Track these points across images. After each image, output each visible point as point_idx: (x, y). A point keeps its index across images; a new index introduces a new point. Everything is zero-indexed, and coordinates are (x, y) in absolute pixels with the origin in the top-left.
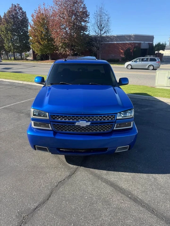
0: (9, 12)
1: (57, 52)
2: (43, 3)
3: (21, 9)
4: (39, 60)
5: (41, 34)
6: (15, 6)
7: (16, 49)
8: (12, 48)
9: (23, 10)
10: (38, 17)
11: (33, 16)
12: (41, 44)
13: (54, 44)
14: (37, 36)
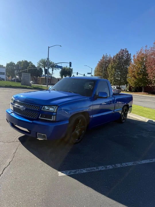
0: (117, 54)
1: (150, 85)
2: (146, 46)
3: (127, 52)
4: (133, 91)
5: (138, 70)
6: (123, 50)
7: (116, 82)
8: (113, 81)
9: (129, 52)
10: (138, 57)
11: (134, 56)
12: (136, 78)
13: (148, 79)
14: (134, 72)
